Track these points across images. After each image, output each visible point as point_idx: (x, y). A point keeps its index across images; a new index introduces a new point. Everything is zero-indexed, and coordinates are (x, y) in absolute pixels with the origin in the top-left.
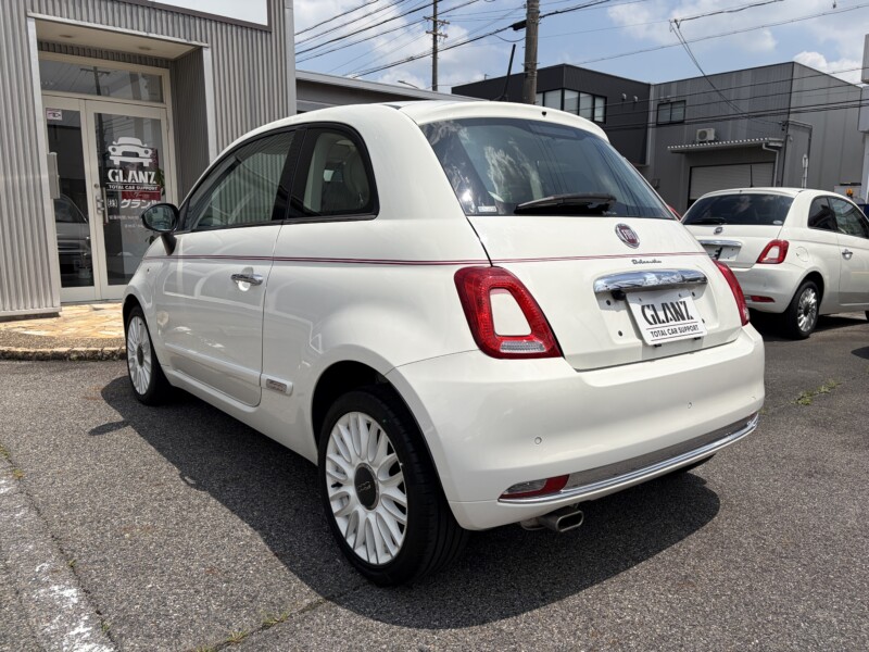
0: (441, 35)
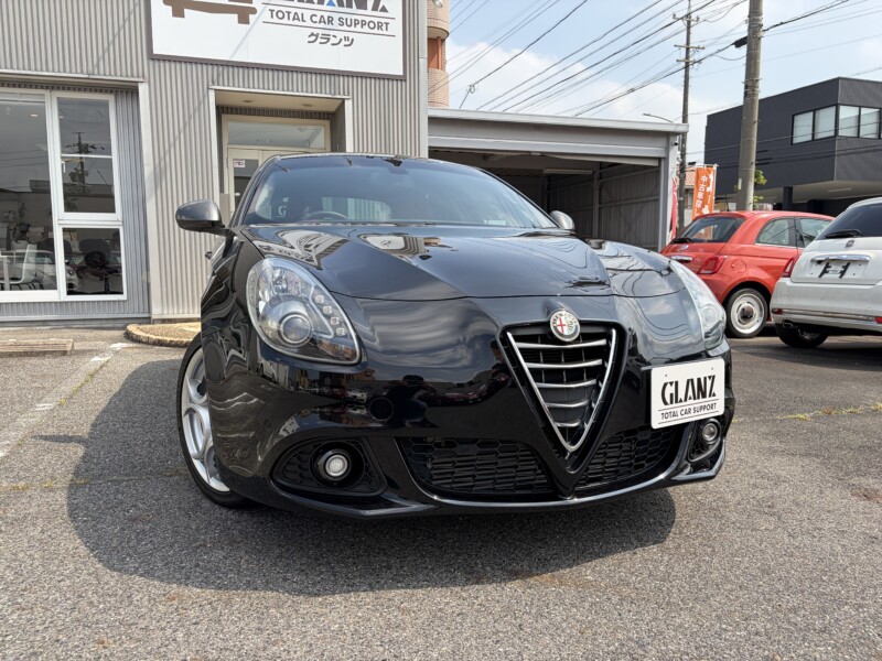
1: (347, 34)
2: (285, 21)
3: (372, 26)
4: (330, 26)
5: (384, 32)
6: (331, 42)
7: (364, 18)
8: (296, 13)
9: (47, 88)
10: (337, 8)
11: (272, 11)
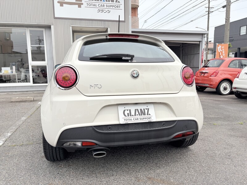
0: (211, 12)
1: (108, 9)
2: (91, 6)
3: (115, 7)
4: (104, 7)
5: (119, 8)
6: (104, 12)
7: (113, 5)
8: (94, 4)
9: (27, 27)
10: (106, 2)
11: (87, 4)
